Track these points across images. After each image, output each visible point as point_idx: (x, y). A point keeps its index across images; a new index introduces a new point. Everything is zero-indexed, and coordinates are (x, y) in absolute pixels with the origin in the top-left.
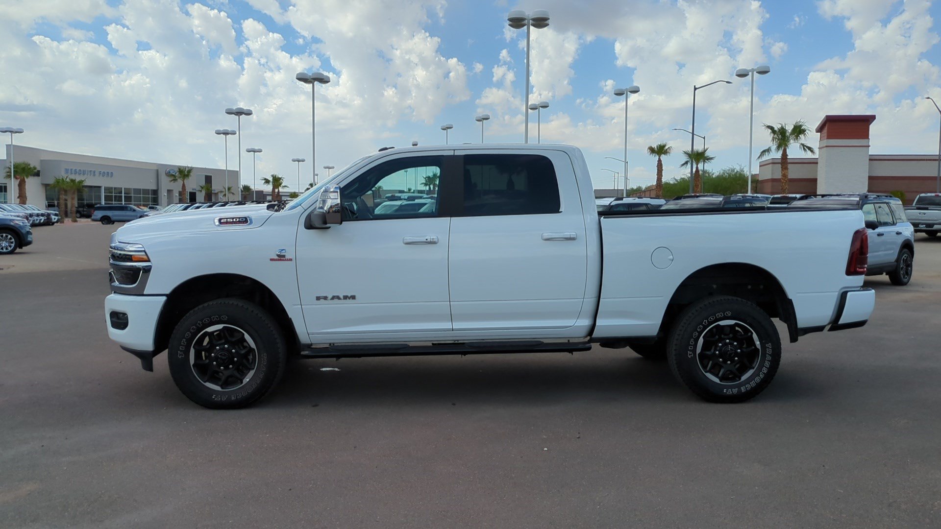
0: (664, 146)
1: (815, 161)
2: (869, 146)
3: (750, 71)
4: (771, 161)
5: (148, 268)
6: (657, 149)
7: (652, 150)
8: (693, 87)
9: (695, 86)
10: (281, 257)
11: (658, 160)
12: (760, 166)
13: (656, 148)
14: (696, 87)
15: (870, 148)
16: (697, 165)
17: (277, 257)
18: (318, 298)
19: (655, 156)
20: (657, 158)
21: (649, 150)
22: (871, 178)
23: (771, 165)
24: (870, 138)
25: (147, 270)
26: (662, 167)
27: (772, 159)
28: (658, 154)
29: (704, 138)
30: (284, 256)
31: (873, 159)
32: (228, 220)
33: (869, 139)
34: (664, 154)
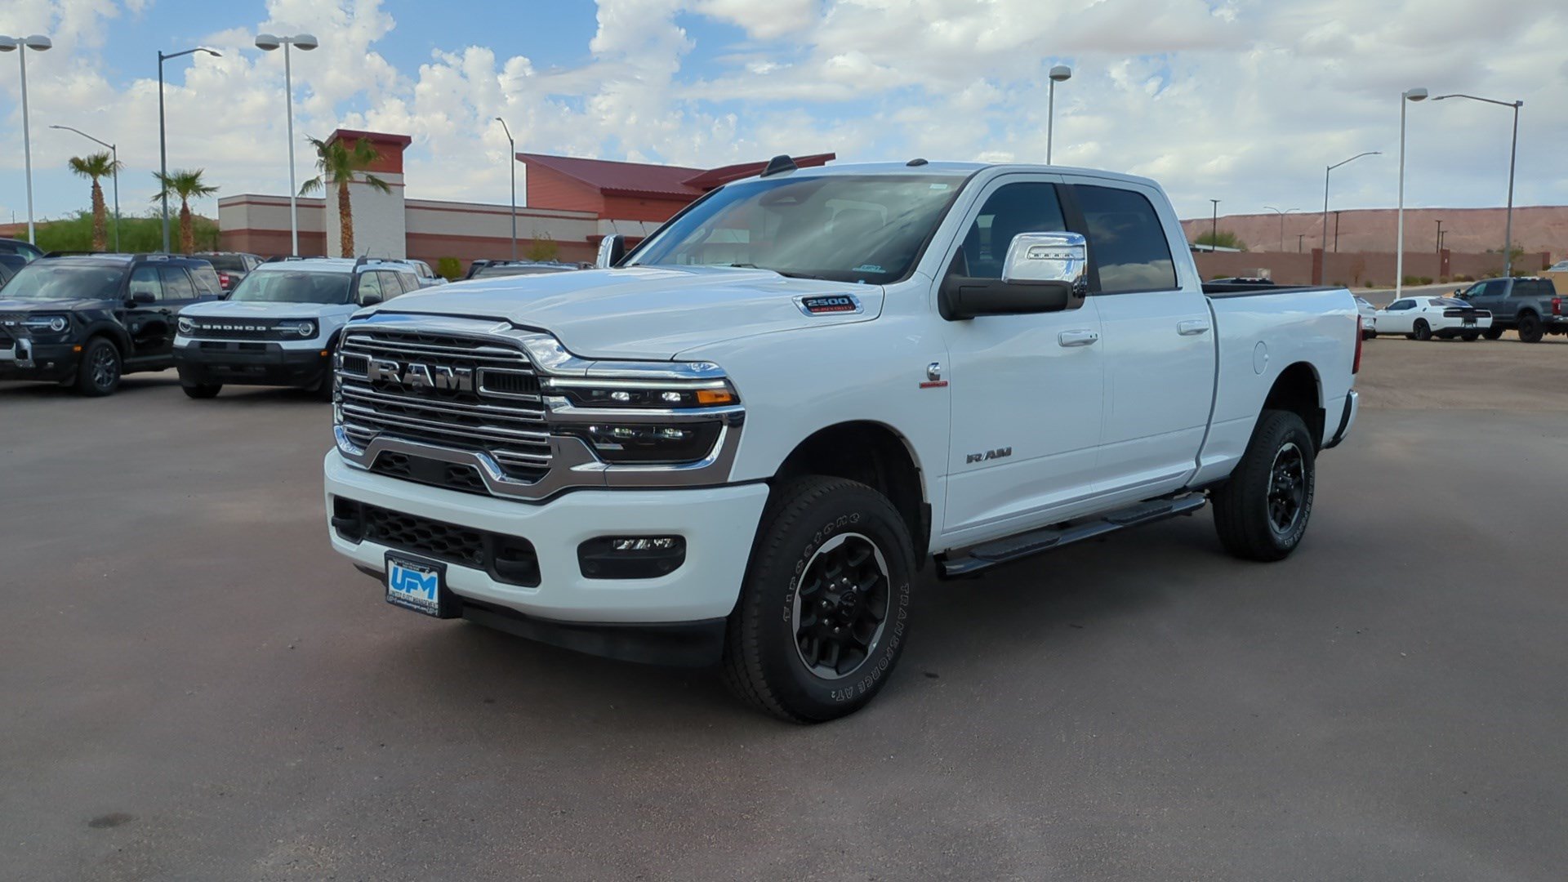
0: (105, 159)
1: (287, 202)
2: (403, 185)
3: (282, 40)
4: (244, 199)
5: (739, 417)
6: (89, 163)
7: (78, 165)
8: (158, 54)
9: (160, 53)
10: (934, 381)
11: (92, 184)
12: (220, 206)
13: (87, 163)
14: (163, 54)
15: (405, 188)
16: (184, 198)
17: (927, 381)
18: (970, 459)
19: (85, 176)
20: (90, 180)
21: (72, 164)
22: (409, 236)
23: (245, 205)
24: (404, 171)
25: (737, 421)
26: (102, 199)
27: (247, 195)
28: (92, 174)
29: (114, 148)
30: (938, 378)
31: (411, 206)
32: (819, 301)
33: (403, 174)
34: (104, 175)
